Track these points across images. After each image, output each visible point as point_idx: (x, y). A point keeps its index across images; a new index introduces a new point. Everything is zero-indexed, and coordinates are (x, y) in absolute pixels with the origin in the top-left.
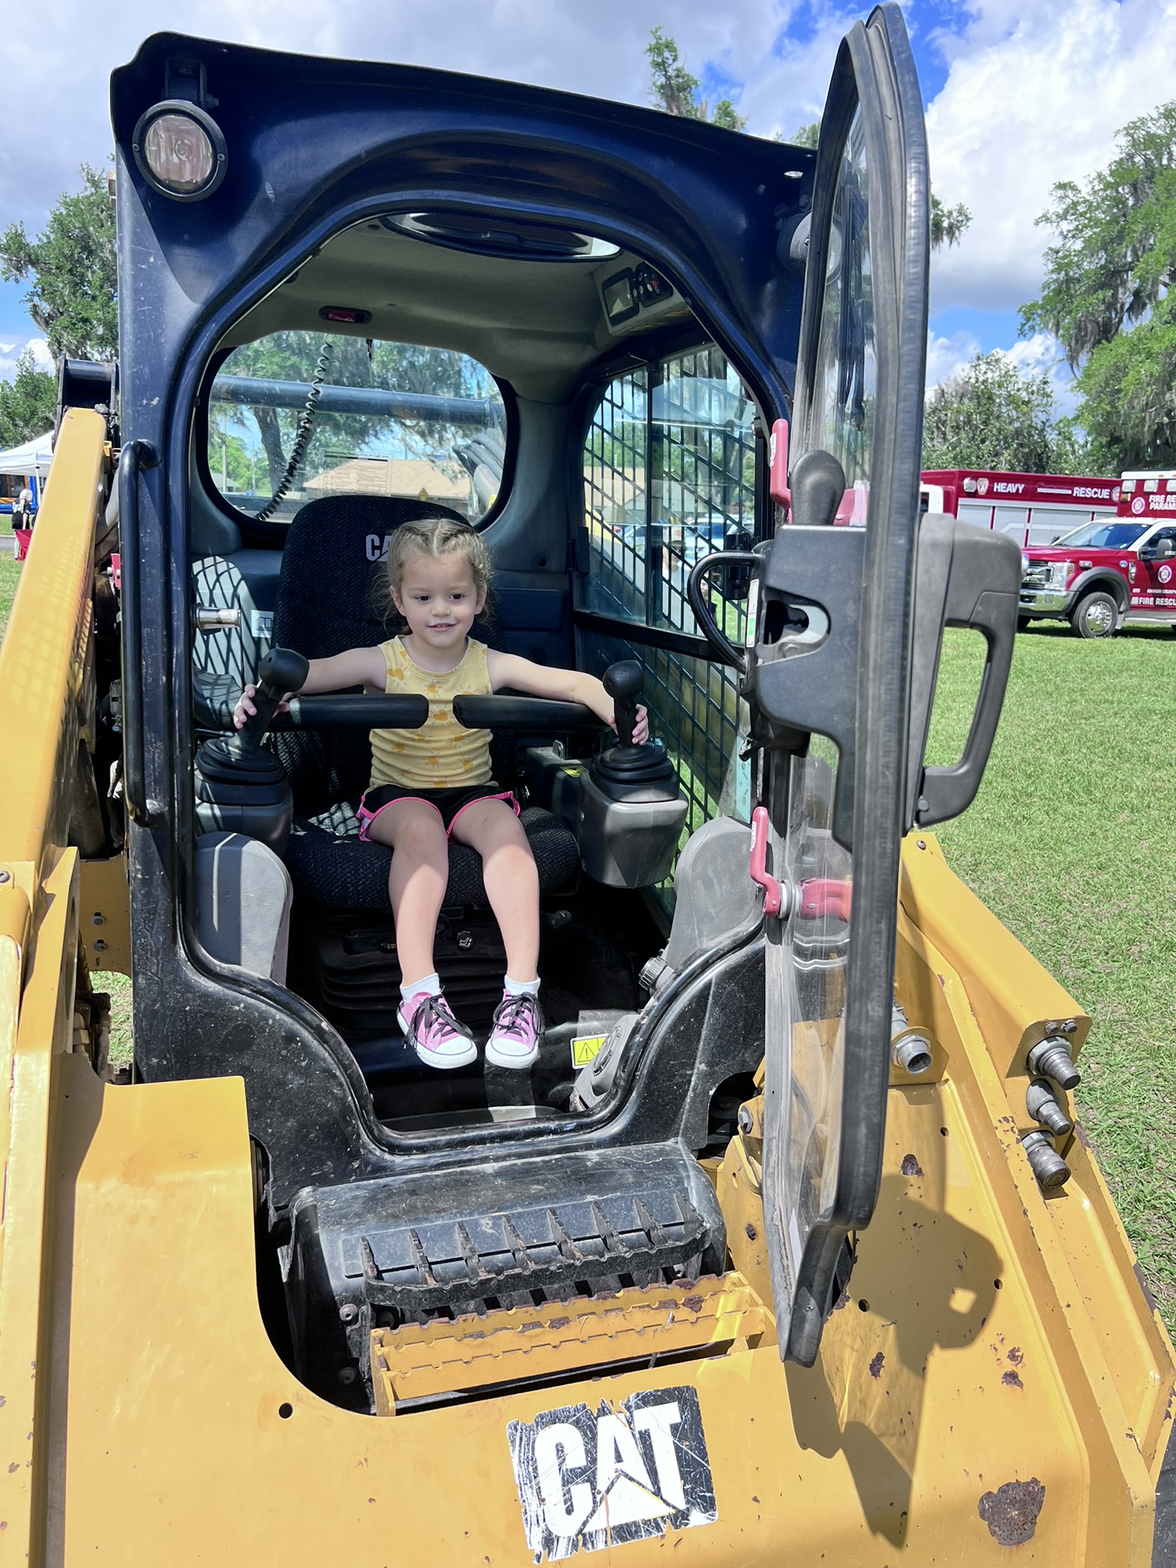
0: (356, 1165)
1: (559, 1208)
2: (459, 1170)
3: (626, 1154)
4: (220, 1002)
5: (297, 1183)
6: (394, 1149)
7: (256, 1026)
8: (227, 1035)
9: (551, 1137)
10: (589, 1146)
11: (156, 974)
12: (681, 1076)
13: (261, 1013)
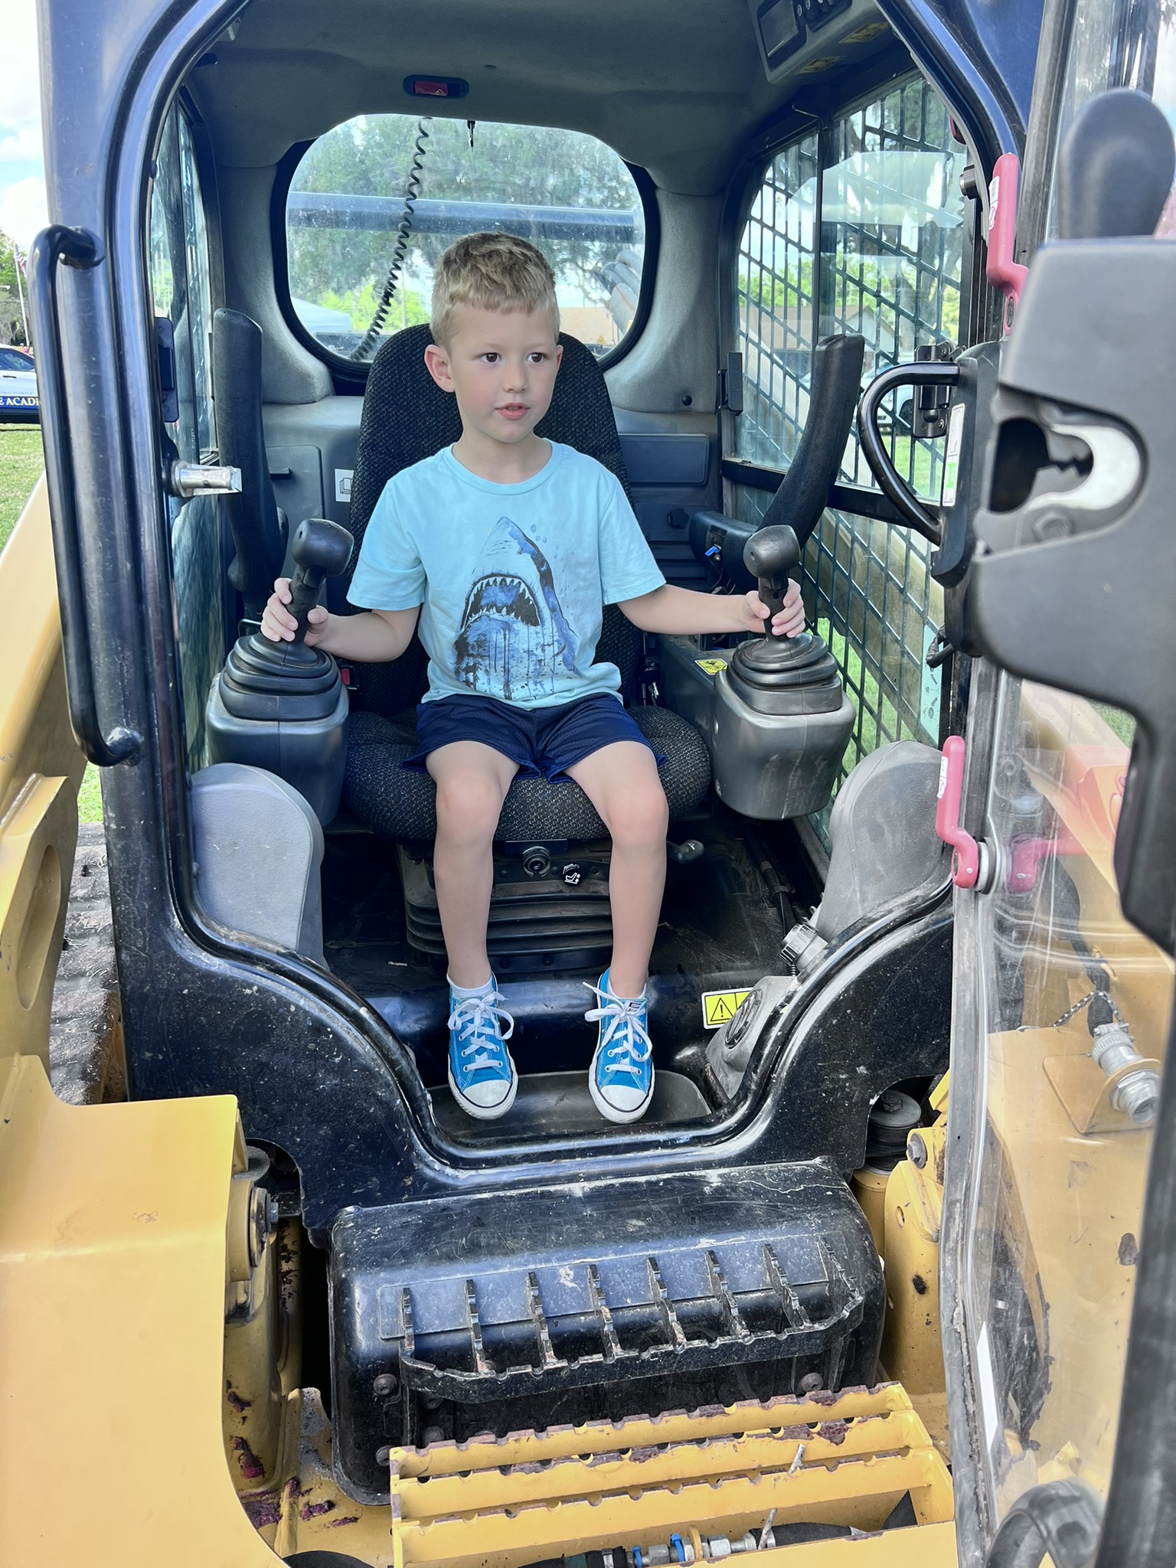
0: (409, 1182)
1: (663, 1256)
2: (540, 1189)
3: (756, 1177)
4: (226, 984)
5: (335, 1201)
6: (456, 1163)
7: (274, 1013)
8: (238, 1024)
9: (660, 1151)
10: (708, 1165)
11: (143, 949)
12: (832, 1081)
13: (280, 998)
